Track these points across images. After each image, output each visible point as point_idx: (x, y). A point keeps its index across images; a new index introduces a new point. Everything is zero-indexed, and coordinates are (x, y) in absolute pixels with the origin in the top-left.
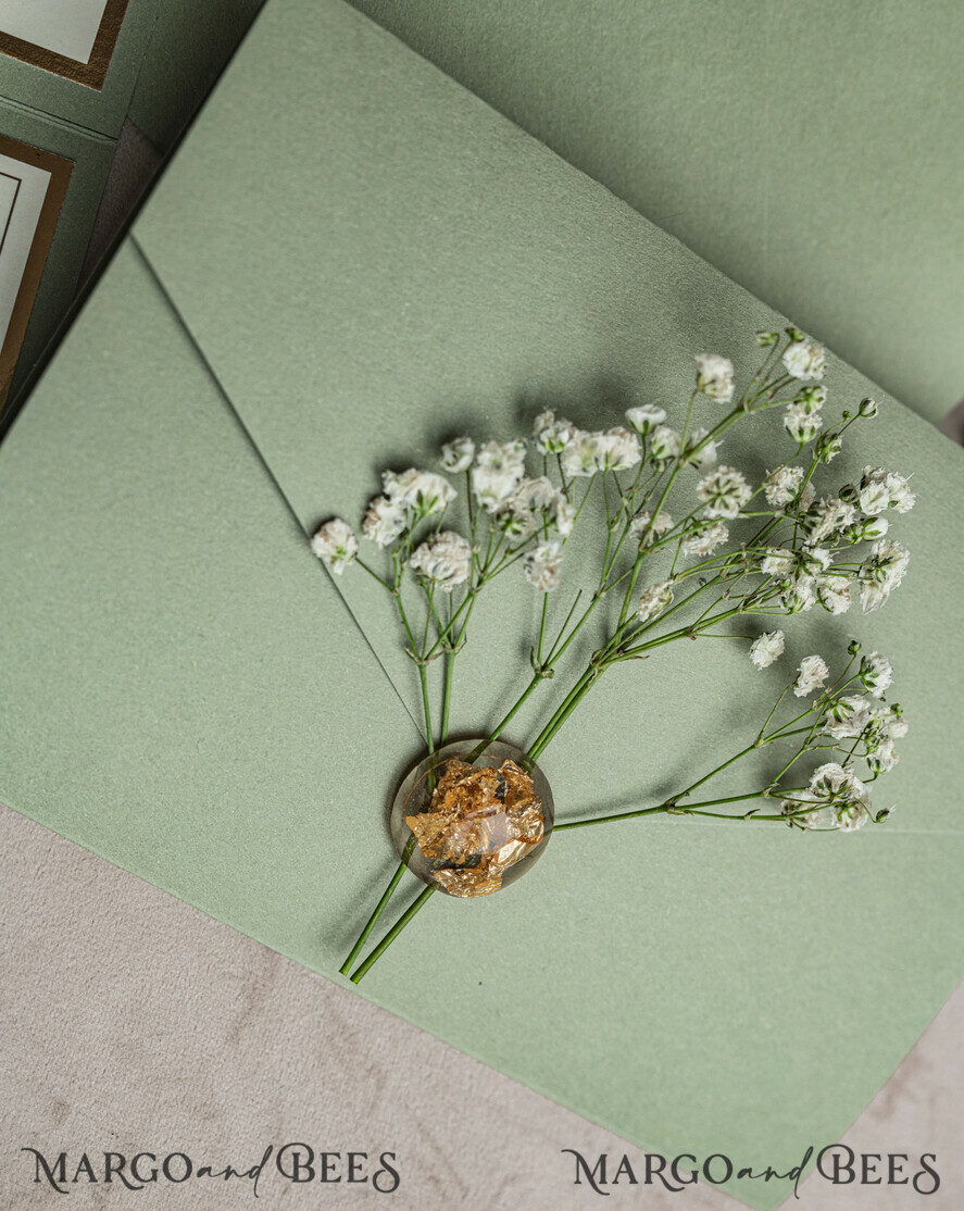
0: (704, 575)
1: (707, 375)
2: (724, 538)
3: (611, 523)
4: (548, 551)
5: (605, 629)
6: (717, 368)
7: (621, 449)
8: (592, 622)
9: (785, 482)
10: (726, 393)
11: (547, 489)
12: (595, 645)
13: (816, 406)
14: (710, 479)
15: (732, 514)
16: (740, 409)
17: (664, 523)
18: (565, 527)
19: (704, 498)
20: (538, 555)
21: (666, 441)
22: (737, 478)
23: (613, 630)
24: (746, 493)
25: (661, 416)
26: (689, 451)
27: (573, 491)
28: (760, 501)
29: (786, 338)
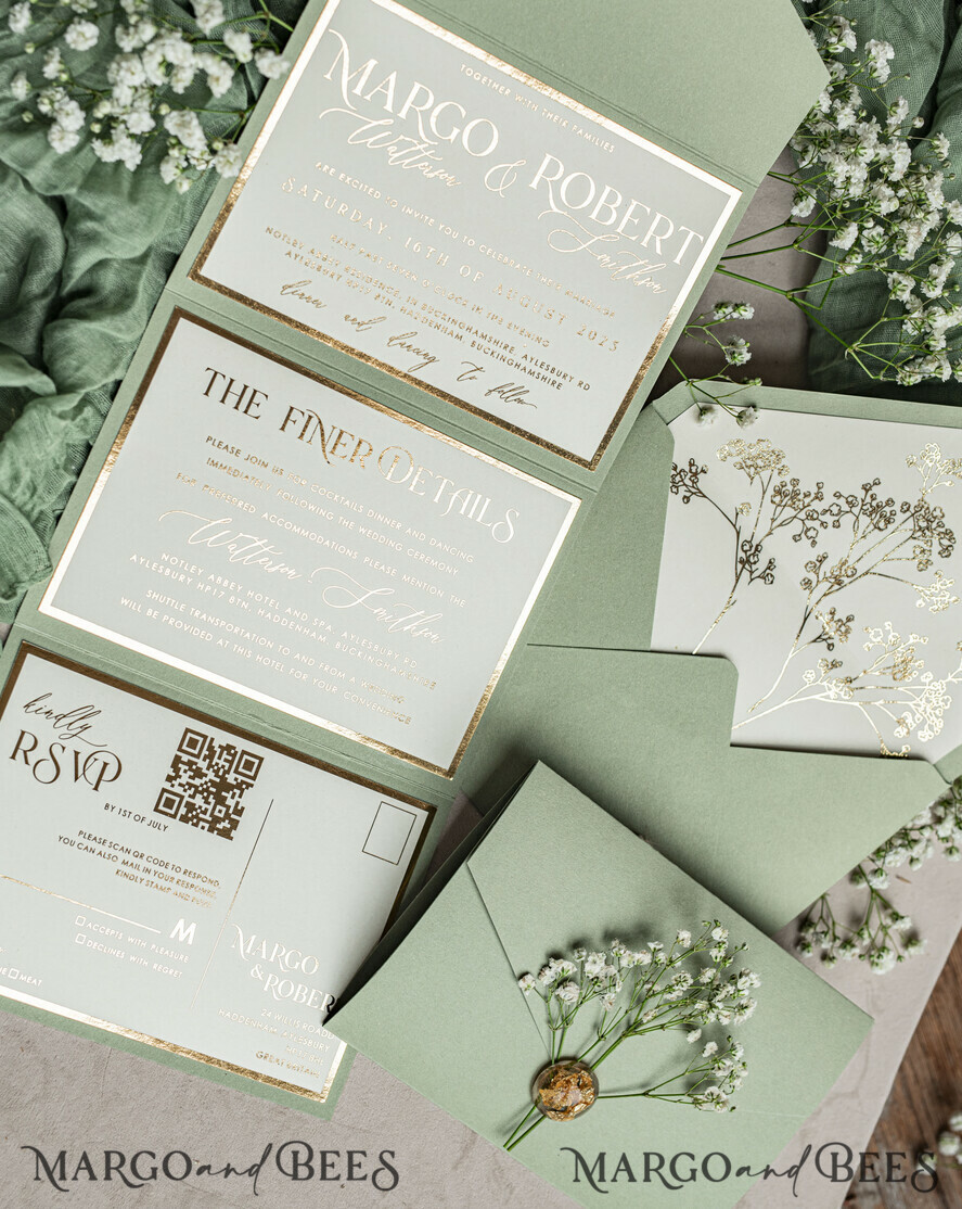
0: (672, 1006)
1: (681, 938)
2: (681, 994)
3: (637, 984)
4: (610, 996)
5: (629, 1021)
6: (685, 935)
7: (645, 958)
8: (624, 1021)
9: (708, 975)
10: (687, 944)
11: (613, 970)
12: (623, 1029)
13: (722, 950)
14: (678, 975)
15: (685, 989)
16: (692, 950)
17: (657, 988)
18: (618, 990)
19: (674, 982)
20: (606, 997)
21: (662, 957)
22: (688, 976)
23: (632, 1022)
24: (691, 981)
25: (661, 946)
26: (671, 962)
27: (622, 972)
28: (696, 983)
29: (714, 923)
